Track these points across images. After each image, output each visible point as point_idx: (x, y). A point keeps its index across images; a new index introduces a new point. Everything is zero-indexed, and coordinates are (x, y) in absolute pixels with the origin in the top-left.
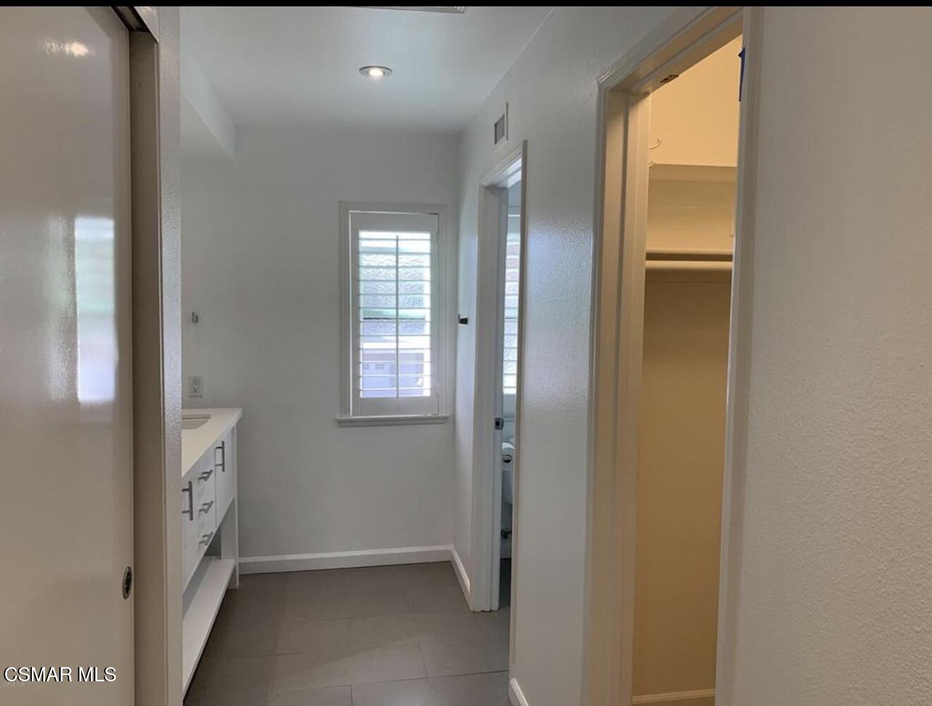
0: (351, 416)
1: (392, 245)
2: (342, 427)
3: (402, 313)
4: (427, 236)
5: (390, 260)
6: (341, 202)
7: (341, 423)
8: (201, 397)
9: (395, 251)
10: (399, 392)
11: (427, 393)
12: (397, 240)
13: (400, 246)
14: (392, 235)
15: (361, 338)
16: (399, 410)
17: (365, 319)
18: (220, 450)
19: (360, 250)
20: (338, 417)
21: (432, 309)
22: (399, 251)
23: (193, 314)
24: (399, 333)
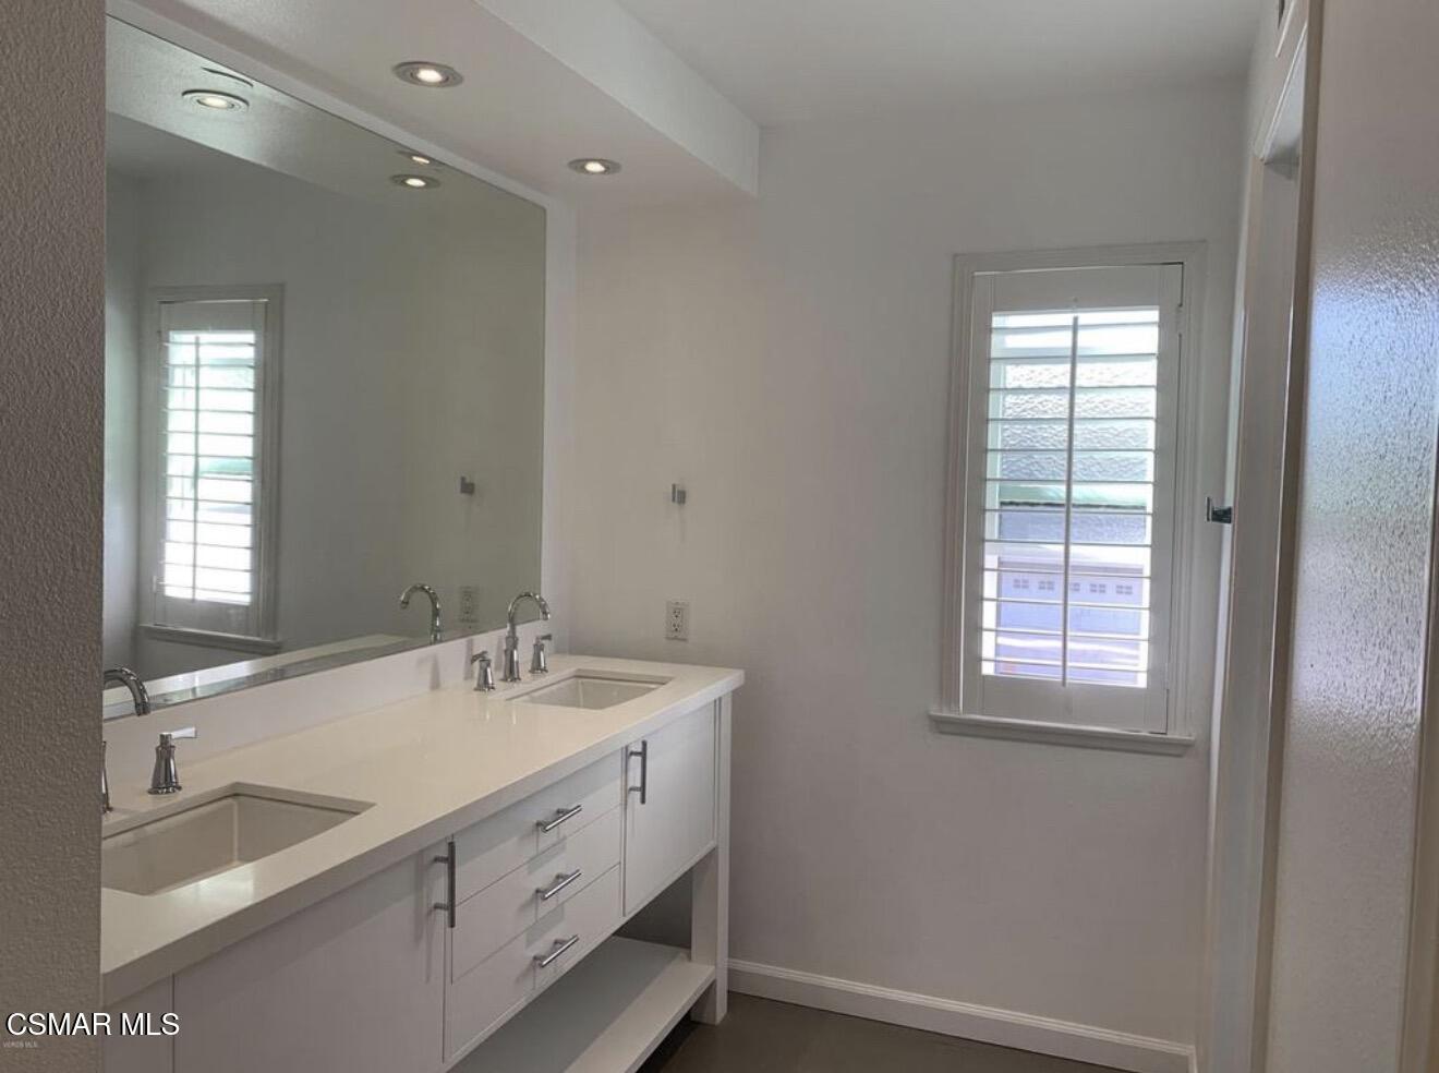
0: (960, 712)
1: (1063, 340)
2: (942, 733)
3: (1080, 492)
4: (1153, 315)
5: (1059, 374)
6: (955, 256)
7: (942, 726)
8: (684, 640)
9: (1069, 353)
10: (1068, 670)
11: (1142, 682)
12: (1075, 328)
13: (1080, 344)
14: (1066, 318)
15: (987, 544)
16: (1067, 711)
17: (1002, 504)
18: (639, 758)
19: (994, 354)
20: (935, 712)
21: (1158, 485)
22: (1079, 352)
23: (674, 487)
24: (1072, 540)
